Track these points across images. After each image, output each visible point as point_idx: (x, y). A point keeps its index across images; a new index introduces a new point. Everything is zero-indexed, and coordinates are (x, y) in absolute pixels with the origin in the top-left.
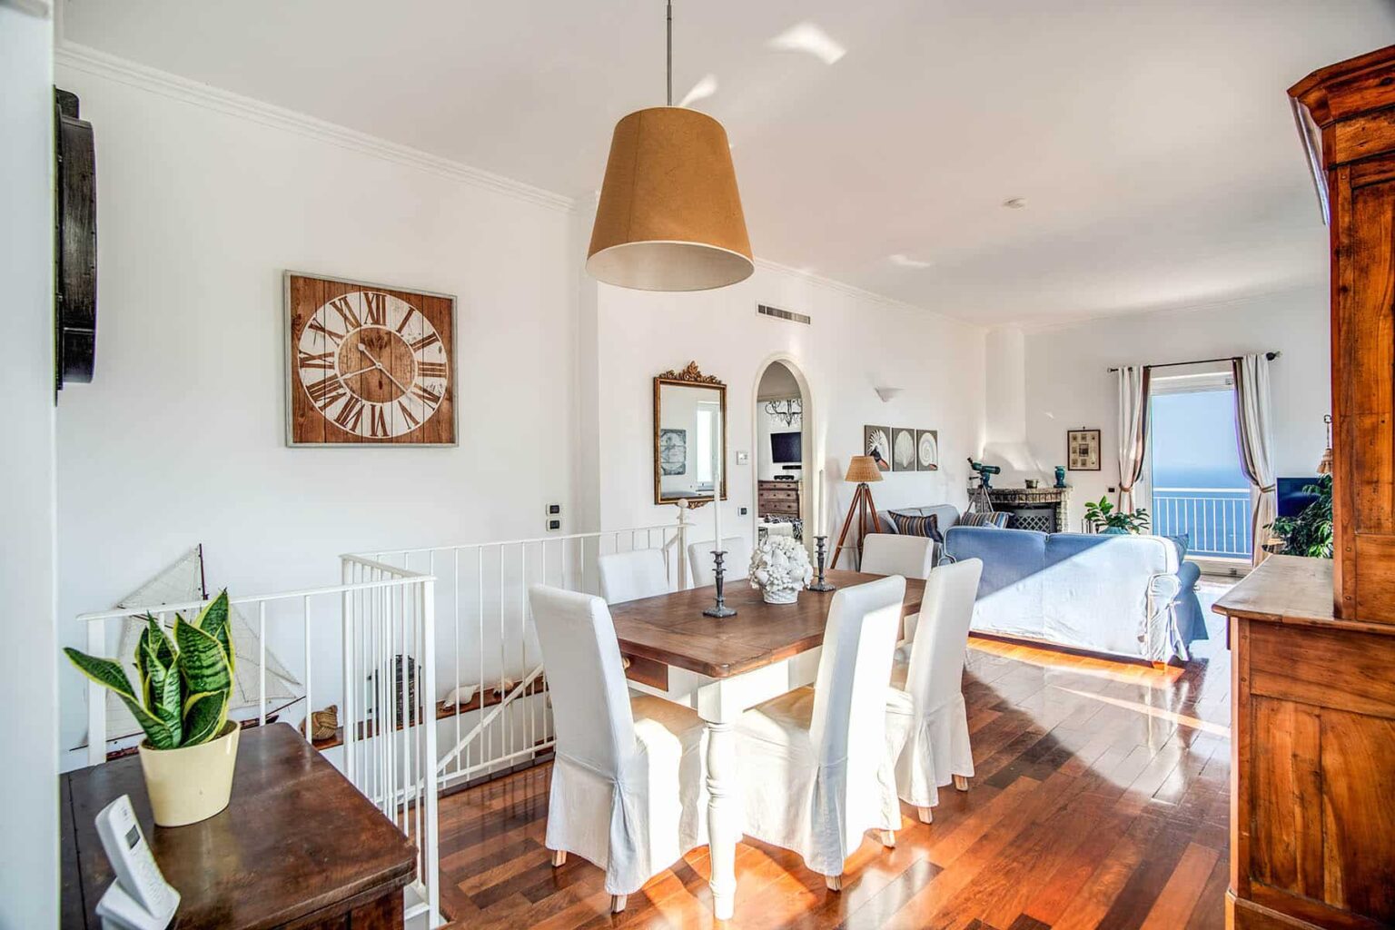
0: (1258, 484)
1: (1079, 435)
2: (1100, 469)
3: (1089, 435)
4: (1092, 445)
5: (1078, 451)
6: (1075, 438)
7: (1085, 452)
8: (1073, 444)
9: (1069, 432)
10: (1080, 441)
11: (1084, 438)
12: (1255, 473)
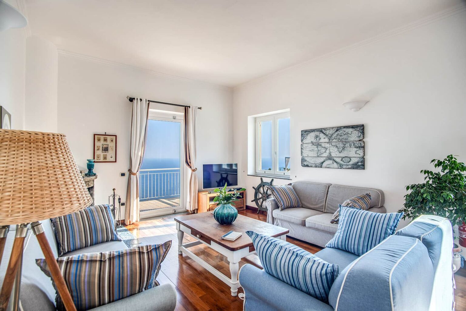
0: (191, 168)
1: (102, 138)
2: (116, 162)
3: (109, 138)
4: (111, 145)
5: (101, 149)
6: (99, 140)
7: (106, 149)
8: (97, 144)
9: (95, 135)
10: (102, 142)
11: (105, 140)
12: (190, 162)
